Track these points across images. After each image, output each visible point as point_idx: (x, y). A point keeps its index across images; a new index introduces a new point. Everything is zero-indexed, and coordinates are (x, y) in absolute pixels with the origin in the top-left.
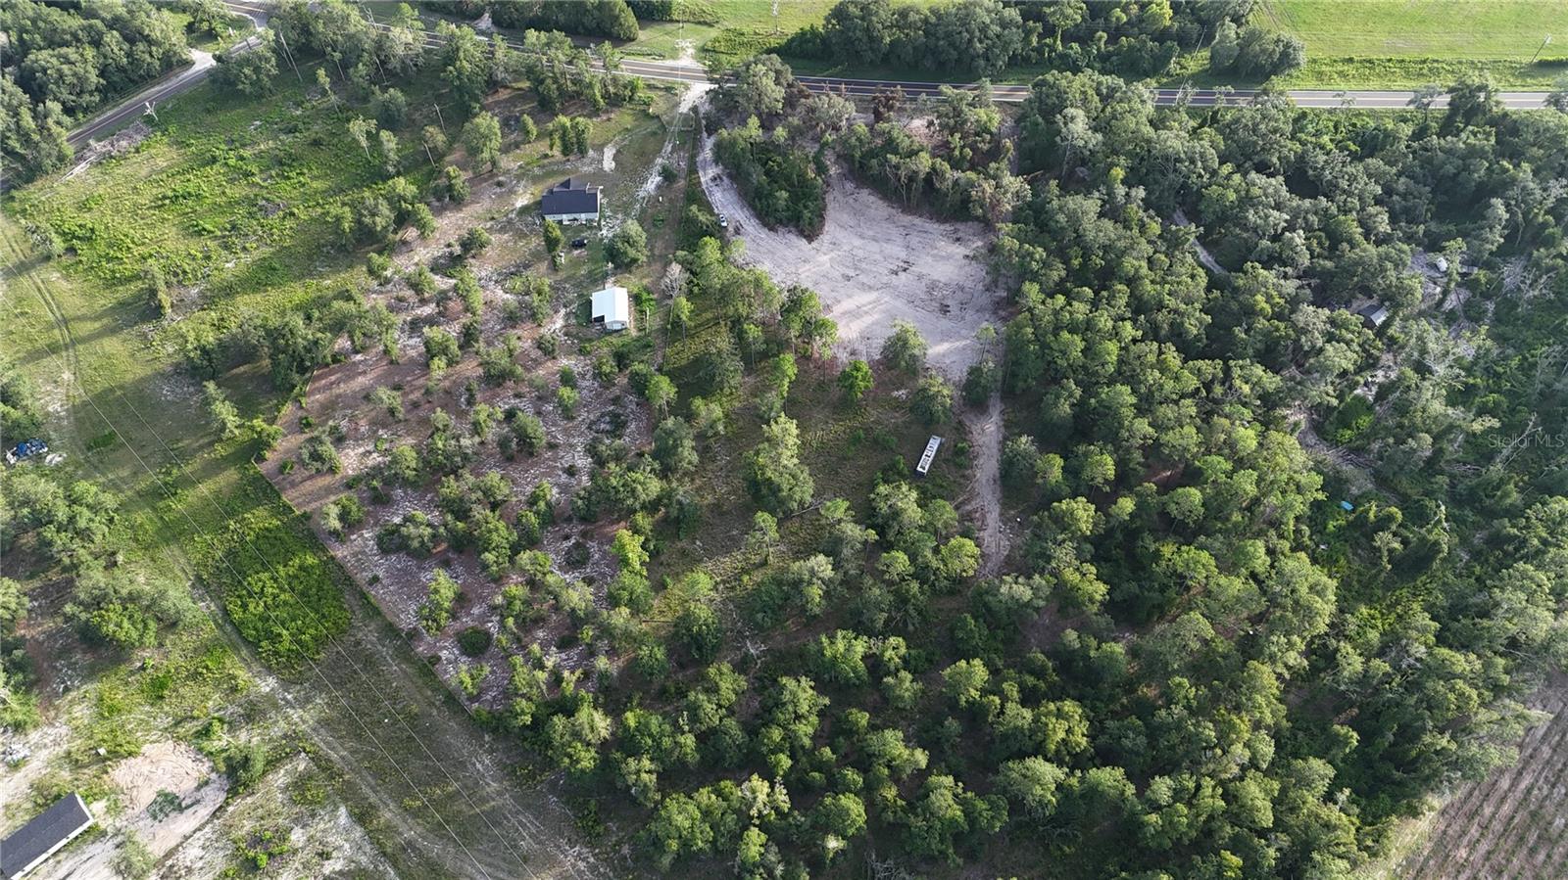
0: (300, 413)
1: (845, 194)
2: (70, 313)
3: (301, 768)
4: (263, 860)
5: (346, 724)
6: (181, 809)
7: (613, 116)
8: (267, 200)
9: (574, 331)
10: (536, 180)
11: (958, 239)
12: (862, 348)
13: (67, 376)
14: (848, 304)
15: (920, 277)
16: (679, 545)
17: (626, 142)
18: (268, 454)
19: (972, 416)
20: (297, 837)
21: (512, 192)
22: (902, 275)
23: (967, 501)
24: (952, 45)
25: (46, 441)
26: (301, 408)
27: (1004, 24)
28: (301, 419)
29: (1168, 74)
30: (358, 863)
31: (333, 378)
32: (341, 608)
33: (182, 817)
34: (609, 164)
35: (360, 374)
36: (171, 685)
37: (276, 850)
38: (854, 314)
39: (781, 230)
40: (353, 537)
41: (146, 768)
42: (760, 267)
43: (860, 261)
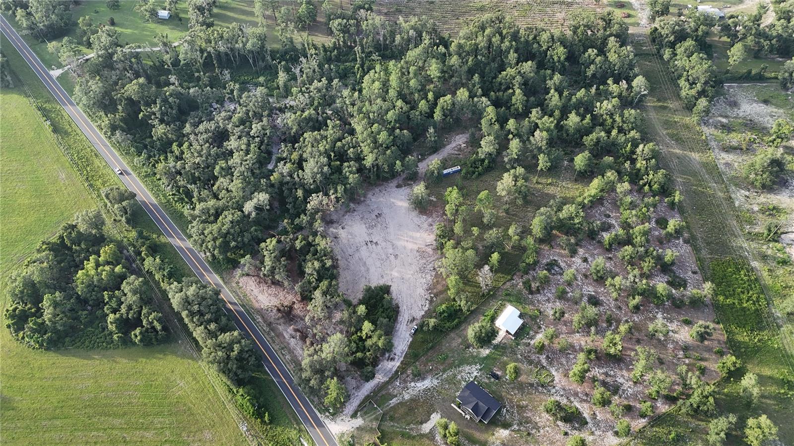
9: (535, 327)
12: (425, 225)
14: (410, 245)
15: (370, 234)
22: (375, 241)
34: (435, 417)
39: (394, 303)
42: (423, 292)
43: (382, 260)
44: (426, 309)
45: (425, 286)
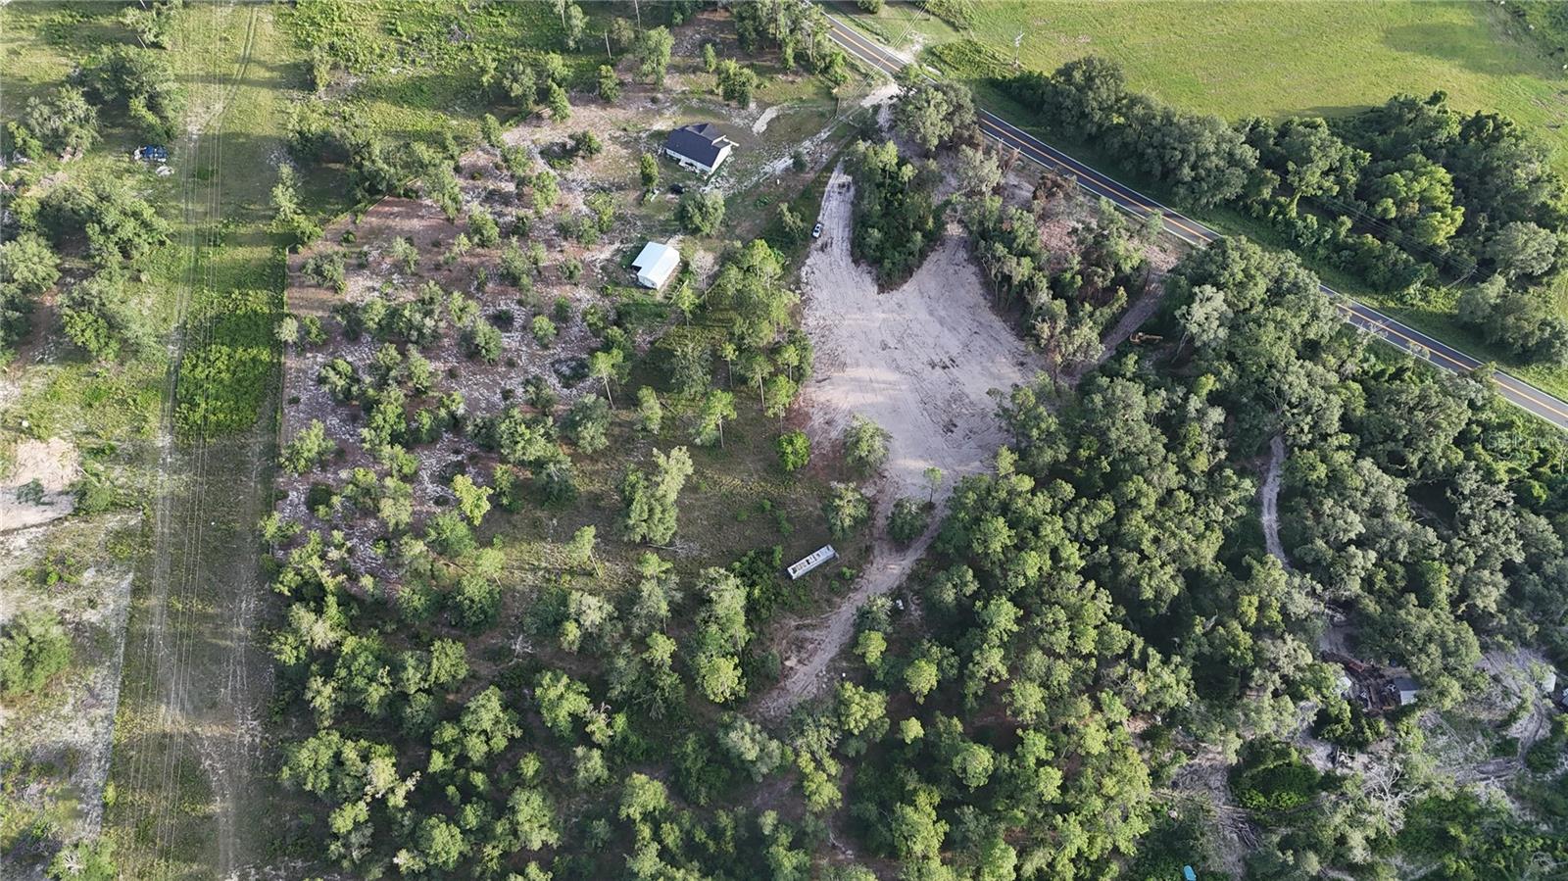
0: (351, 227)
1: (951, 262)
2: (257, 55)
3: (132, 523)
4: (53, 579)
5: (184, 508)
6: (38, 502)
7: (799, 80)
8: (460, 26)
9: (611, 268)
10: (688, 110)
11: (1022, 364)
12: (841, 421)
13: (218, 107)
14: (863, 373)
15: (953, 382)
16: (539, 513)
17: (791, 112)
18: (301, 248)
19: (886, 548)
20: (88, 576)
21: (659, 113)
22: (938, 371)
23: (814, 627)
24: (1161, 157)
25: (169, 154)
26: (354, 223)
27: (1232, 160)
28: (348, 233)
29: (1401, 300)
30: (108, 625)
31: (396, 209)
32: (254, 411)
33: (34, 509)
34: (760, 126)
35: (418, 216)
36: (104, 400)
37: (66, 576)
38: (861, 385)
39: (864, 267)
40: (309, 355)
41: (41, 455)
42: (816, 293)
43: (910, 335)
44: (804, 269)
45: (814, 304)
